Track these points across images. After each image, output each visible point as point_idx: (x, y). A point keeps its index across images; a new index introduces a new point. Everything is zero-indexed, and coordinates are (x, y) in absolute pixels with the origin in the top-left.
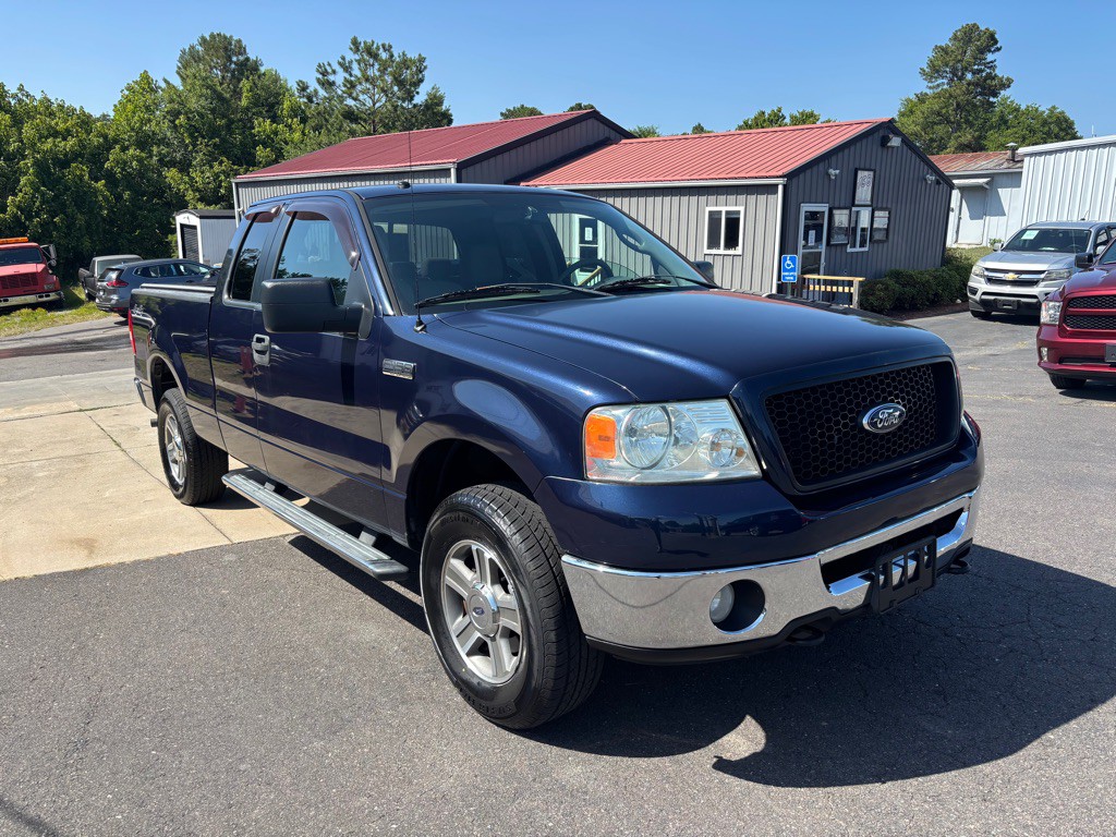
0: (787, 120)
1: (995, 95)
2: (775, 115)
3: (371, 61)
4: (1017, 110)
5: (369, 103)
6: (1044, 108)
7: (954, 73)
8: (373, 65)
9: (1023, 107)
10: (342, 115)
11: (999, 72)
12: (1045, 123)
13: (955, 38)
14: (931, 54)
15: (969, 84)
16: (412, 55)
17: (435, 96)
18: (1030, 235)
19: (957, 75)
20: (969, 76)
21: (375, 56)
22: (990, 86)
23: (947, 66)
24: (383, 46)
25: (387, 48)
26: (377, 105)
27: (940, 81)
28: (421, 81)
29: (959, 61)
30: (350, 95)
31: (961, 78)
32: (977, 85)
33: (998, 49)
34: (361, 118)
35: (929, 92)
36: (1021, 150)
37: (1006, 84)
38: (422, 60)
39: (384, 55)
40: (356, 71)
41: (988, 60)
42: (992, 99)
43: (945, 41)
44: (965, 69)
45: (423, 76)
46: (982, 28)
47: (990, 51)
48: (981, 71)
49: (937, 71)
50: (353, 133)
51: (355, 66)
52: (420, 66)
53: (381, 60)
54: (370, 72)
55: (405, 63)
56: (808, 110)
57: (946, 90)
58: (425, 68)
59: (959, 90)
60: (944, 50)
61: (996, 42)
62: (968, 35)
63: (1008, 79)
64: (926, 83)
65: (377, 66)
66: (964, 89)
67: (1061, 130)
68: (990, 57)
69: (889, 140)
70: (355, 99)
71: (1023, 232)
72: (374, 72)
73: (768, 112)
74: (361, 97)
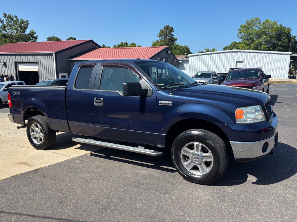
0: (129, 45)
1: (174, 42)
2: (126, 43)
3: (10, 20)
4: (178, 46)
5: (10, 33)
6: (183, 45)
7: (165, 36)
8: (11, 22)
9: (179, 45)
10: (2, 36)
11: (174, 37)
12: (184, 49)
13: (164, 28)
14: (159, 31)
15: (168, 39)
16: (25, 20)
17: (33, 32)
18: (199, 74)
19: (165, 37)
20: (168, 37)
21: (12, 19)
22: (173, 40)
23: (163, 34)
24: (15, 16)
25: (16, 17)
26: (13, 33)
27: (162, 38)
28: (27, 27)
29: (166, 34)
30: (4, 30)
31: (166, 38)
32: (170, 39)
33: (174, 31)
34: (8, 37)
35: (160, 40)
36: (188, 55)
37: (176, 40)
38: (27, 21)
39: (15, 19)
40: (5, 23)
41: (172, 34)
42: (173, 43)
43: (162, 29)
44: (167, 35)
45: (28, 26)
46: (170, 26)
47: (172, 32)
48: (170, 36)
49: (161, 36)
50: (6, 41)
51: (5, 21)
52: (27, 23)
53: (14, 20)
54: (10, 23)
55: (22, 22)
56: (134, 43)
57: (163, 40)
58: (29, 24)
59: (166, 40)
60: (162, 31)
61: (173, 30)
62: (167, 28)
63: (176, 38)
64: (159, 38)
65: (12, 22)
66: (167, 40)
67: (187, 51)
68: (172, 33)
69: (168, 51)
70: (6, 31)
71: (198, 73)
72: (11, 23)
73: (124, 42)
74: (8, 31)
